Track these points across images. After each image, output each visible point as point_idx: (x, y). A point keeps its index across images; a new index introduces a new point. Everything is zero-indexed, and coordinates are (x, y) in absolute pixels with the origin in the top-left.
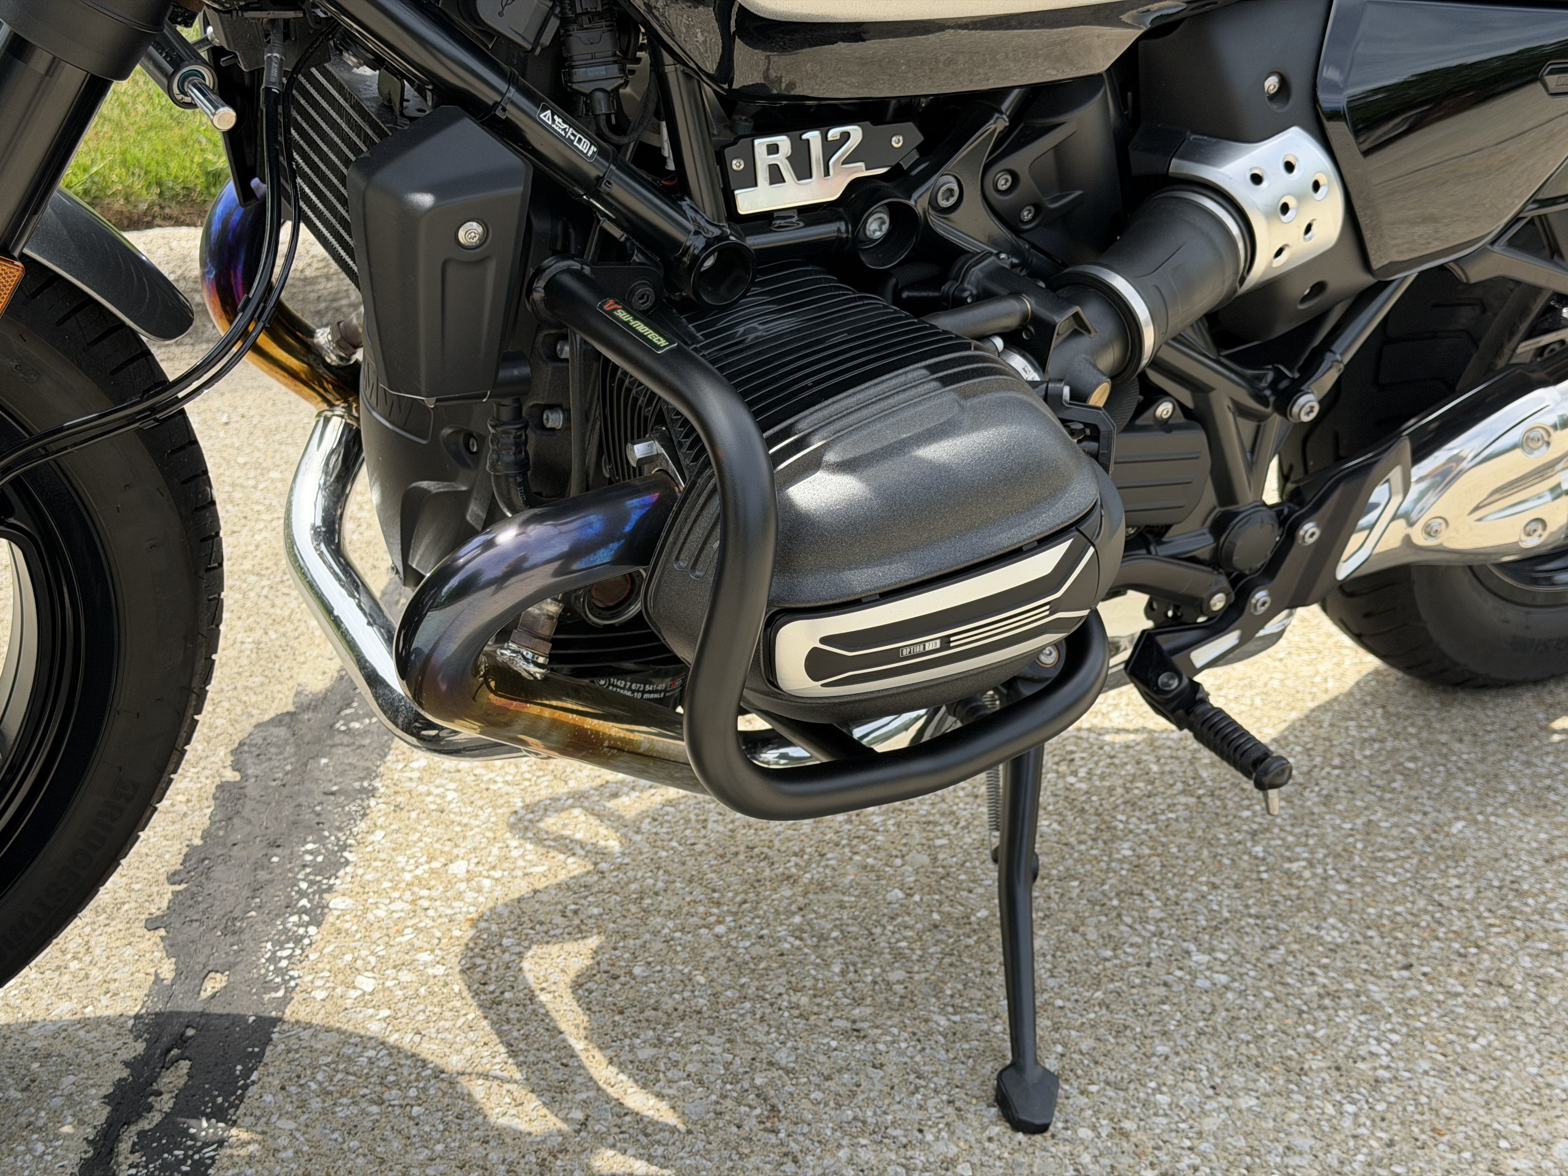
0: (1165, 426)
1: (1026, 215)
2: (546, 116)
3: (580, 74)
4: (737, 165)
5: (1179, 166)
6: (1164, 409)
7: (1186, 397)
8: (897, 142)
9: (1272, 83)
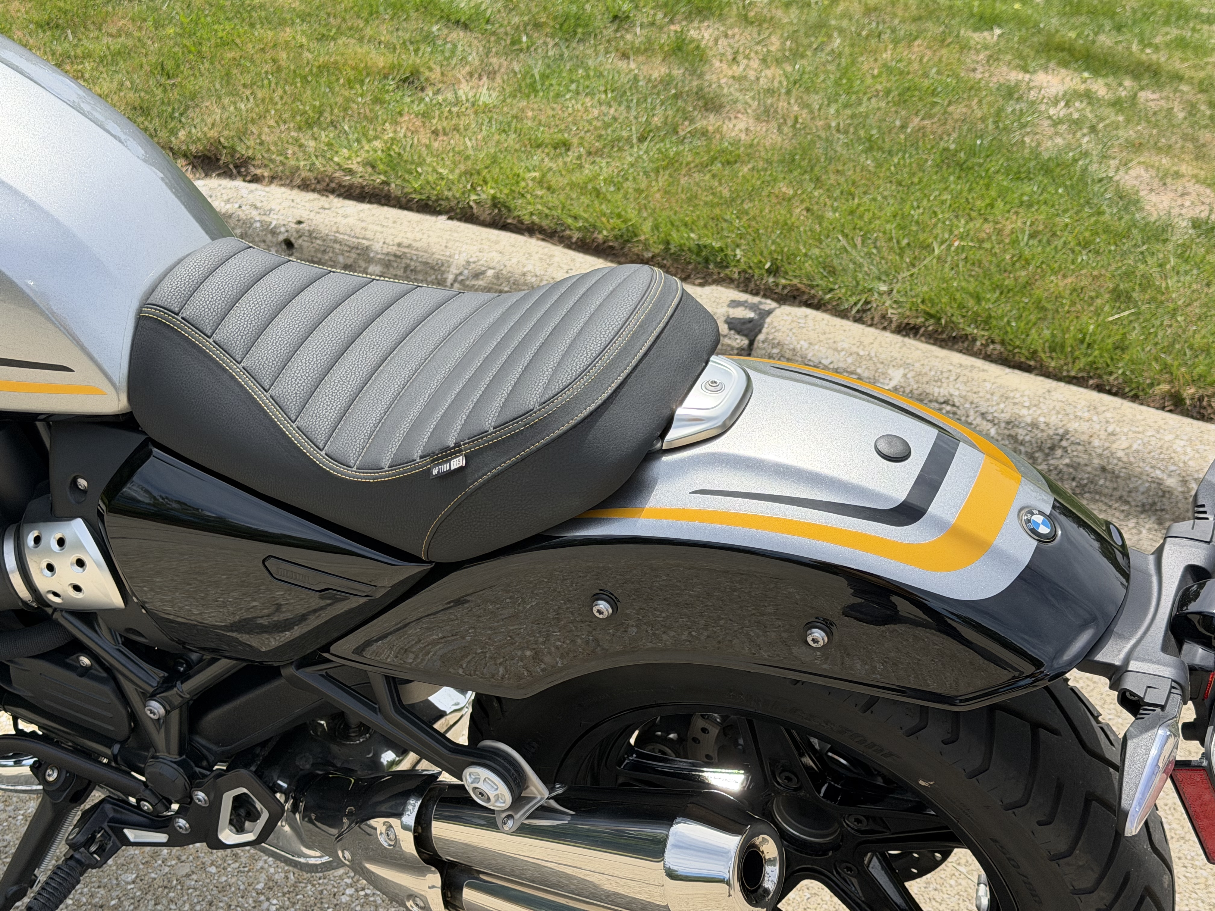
6: (85, 661)
9: (82, 483)
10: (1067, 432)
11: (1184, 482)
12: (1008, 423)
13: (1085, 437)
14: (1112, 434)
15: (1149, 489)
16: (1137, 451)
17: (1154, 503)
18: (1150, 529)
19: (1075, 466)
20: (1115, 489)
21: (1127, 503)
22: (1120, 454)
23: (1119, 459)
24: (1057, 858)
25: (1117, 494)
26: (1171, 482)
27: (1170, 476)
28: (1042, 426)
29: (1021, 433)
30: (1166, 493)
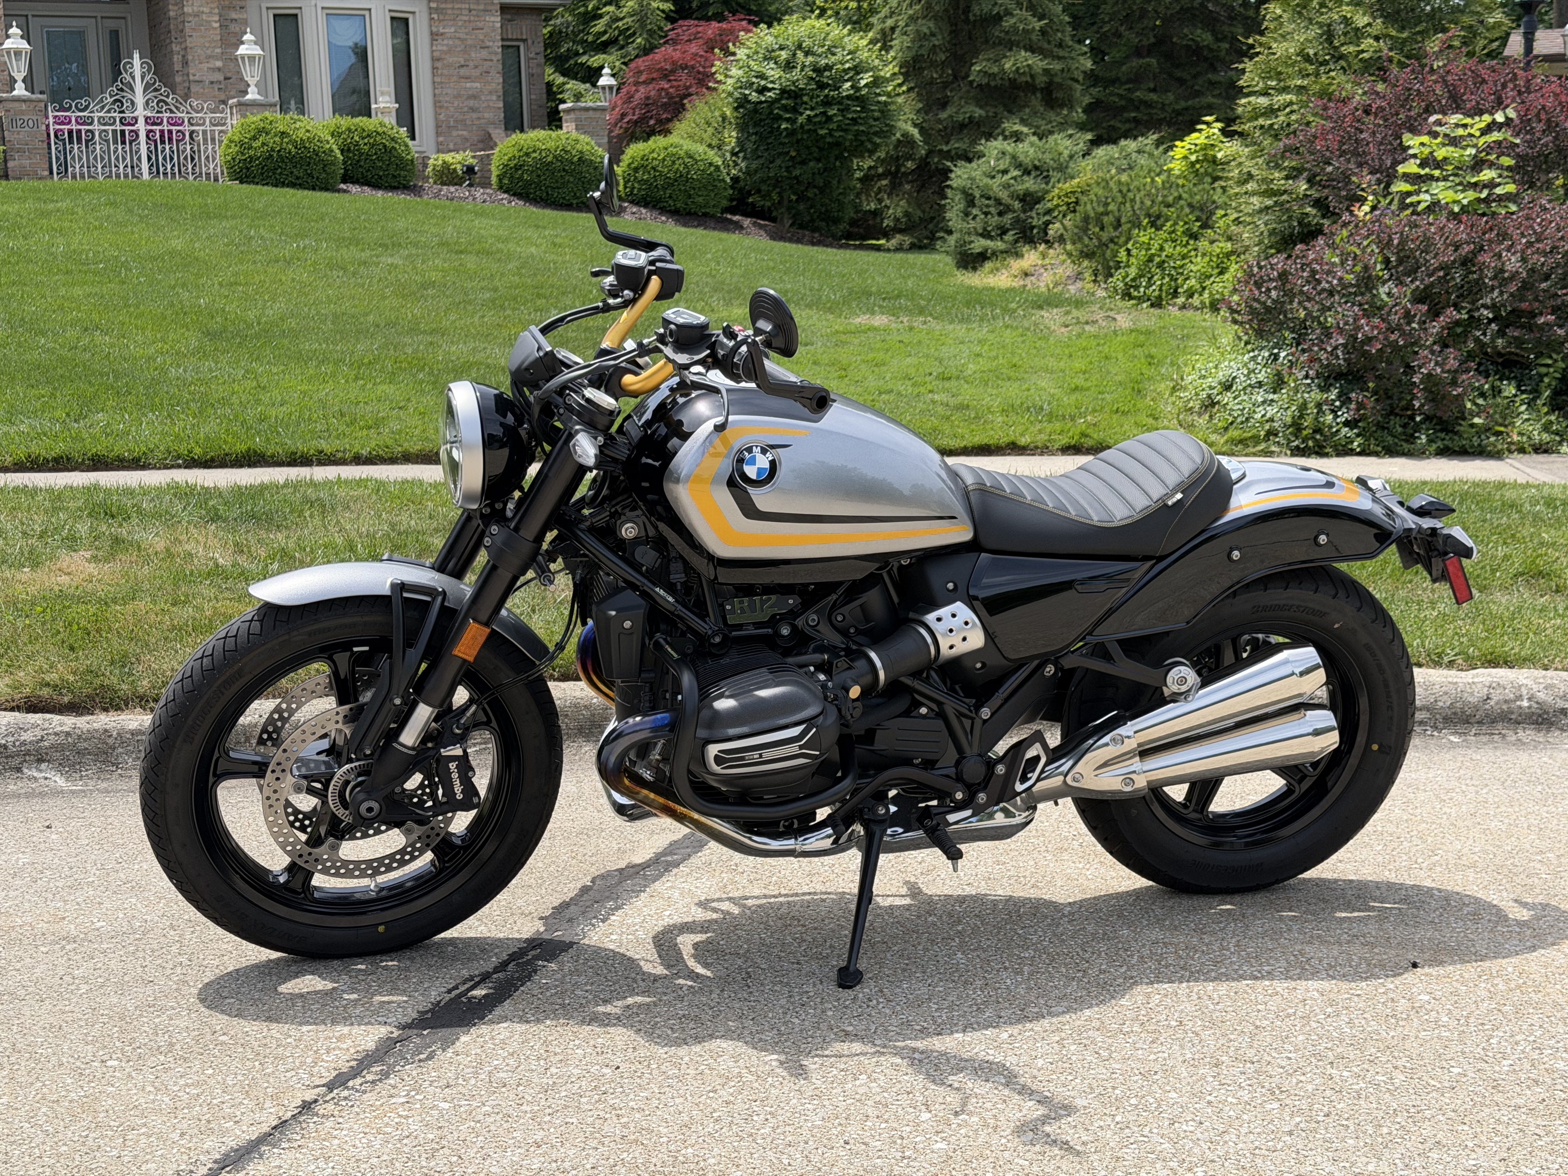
0: (924, 717)
1: (852, 631)
2: (657, 589)
3: (672, 577)
4: (728, 607)
5: (912, 615)
6: (923, 710)
7: (934, 706)
8: (791, 601)
9: (950, 586)
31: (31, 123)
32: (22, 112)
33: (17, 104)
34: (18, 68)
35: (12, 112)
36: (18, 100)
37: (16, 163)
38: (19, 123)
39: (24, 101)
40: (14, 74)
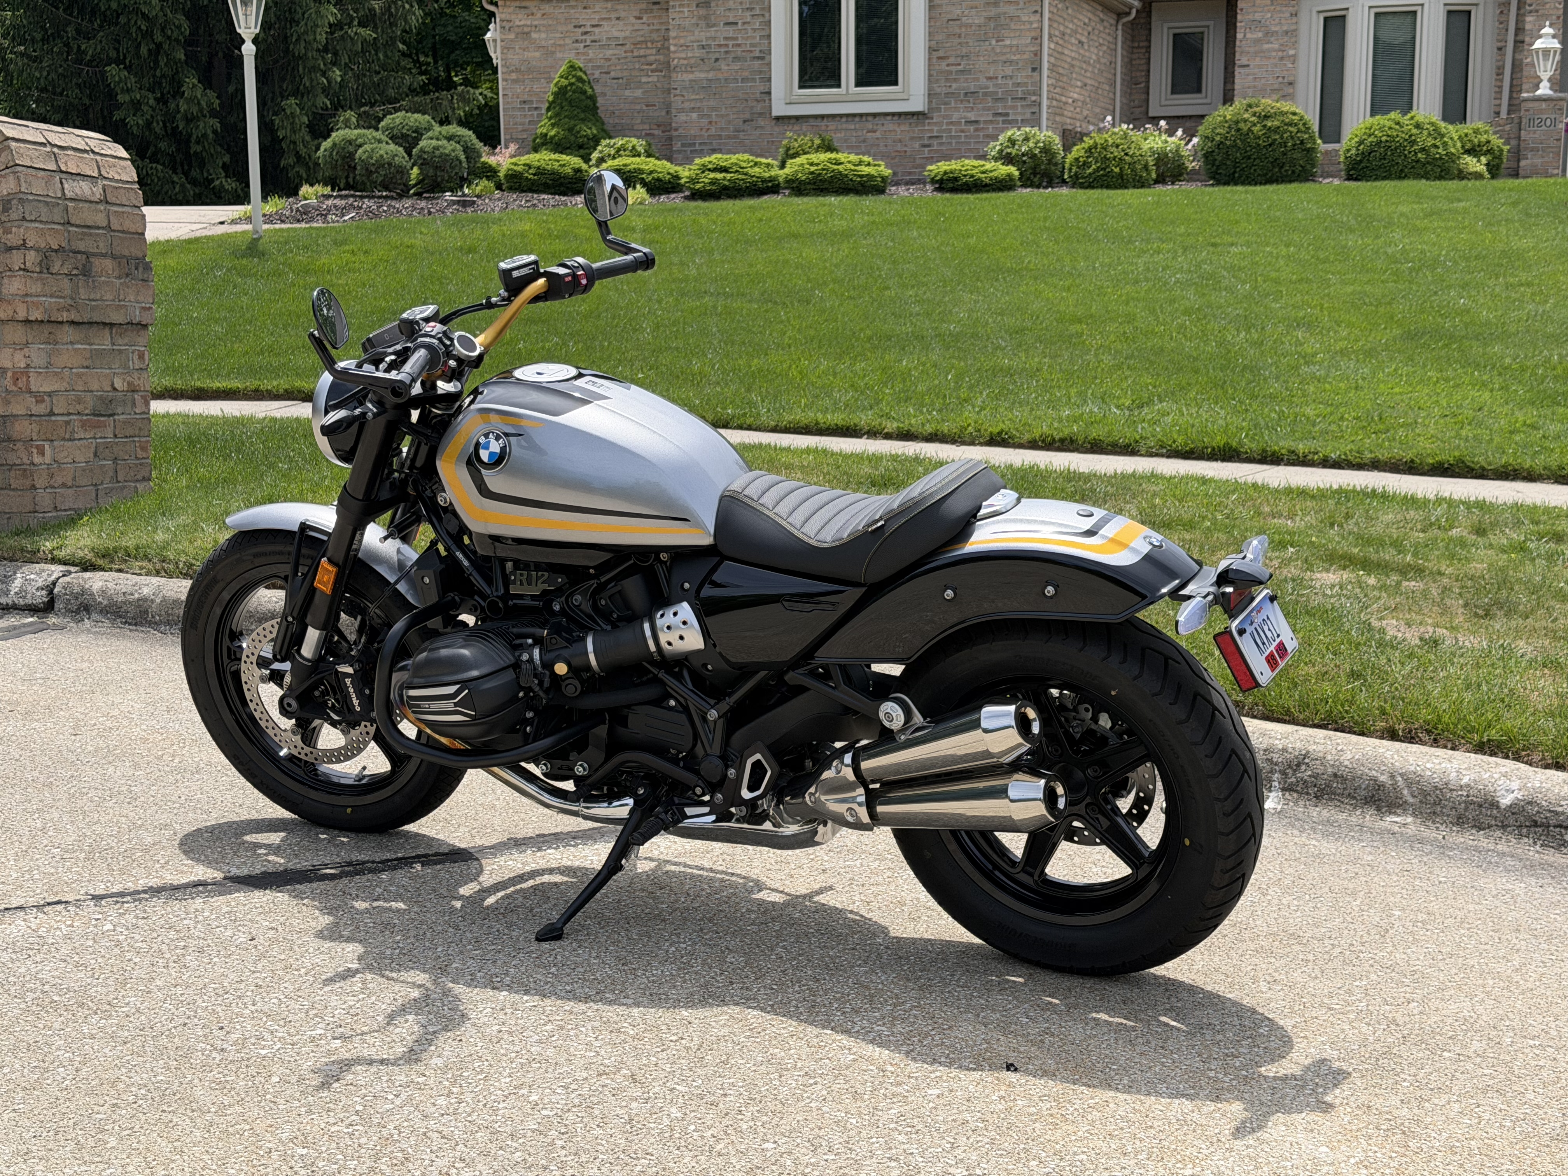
0: (671, 709)
1: (614, 616)
4: (512, 578)
6: (672, 703)
8: (560, 580)
9: (686, 586)
10: (1308, 752)
11: (1392, 777)
12: (1265, 751)
13: (1321, 755)
14: (1341, 750)
15: (1368, 786)
16: (1358, 760)
17: (1373, 795)
18: (1371, 815)
19: (1316, 776)
20: (1345, 789)
21: (1354, 798)
22: (1346, 763)
23: (1346, 767)
24: (1180, 723)
25: (1346, 792)
26: (1383, 778)
27: (1382, 774)
28: (1290, 750)
29: (1275, 757)
30: (1380, 786)
31: (1548, 122)
32: (1541, 111)
33: (1536, 104)
34: (1545, 66)
35: (1531, 112)
36: (1540, 99)
37: (1528, 162)
38: (1537, 122)
39: (1545, 100)
40: (1541, 74)
